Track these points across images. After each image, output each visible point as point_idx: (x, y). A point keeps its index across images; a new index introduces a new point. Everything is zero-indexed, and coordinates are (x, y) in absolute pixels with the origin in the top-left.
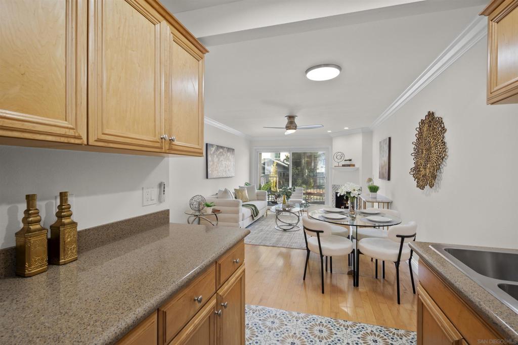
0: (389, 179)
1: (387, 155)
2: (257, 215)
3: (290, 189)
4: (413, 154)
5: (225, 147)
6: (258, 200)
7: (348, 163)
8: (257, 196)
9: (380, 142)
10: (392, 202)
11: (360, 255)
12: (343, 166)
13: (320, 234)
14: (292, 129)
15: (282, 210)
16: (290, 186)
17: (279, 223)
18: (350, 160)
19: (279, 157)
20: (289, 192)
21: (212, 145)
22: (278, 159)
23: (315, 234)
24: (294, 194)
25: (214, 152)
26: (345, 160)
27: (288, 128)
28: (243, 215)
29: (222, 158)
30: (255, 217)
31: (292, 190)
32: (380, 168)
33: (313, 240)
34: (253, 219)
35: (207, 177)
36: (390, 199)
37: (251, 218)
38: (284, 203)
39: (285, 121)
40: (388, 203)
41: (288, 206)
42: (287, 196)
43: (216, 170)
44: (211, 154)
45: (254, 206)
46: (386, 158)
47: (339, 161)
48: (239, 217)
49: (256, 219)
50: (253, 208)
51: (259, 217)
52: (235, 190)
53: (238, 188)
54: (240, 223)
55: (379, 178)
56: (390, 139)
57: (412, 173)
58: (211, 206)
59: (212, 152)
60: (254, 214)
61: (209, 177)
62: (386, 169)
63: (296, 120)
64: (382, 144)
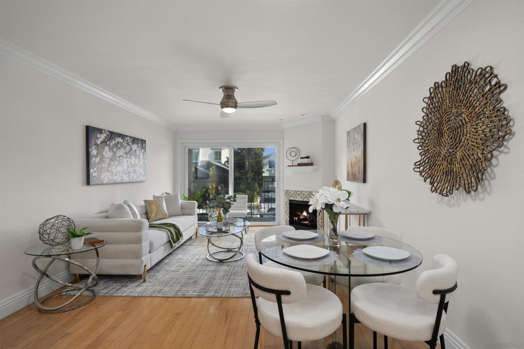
0: (364, 181)
1: (362, 147)
2: (178, 239)
3: (229, 198)
4: (417, 141)
5: (127, 136)
6: (183, 215)
7: (306, 161)
8: (182, 209)
9: (348, 132)
10: (370, 213)
11: (355, 324)
12: (299, 165)
13: (284, 298)
14: (231, 107)
15: (216, 231)
16: (231, 193)
17: (213, 249)
18: (308, 157)
19: (220, 159)
20: (227, 203)
21: (100, 131)
22: (218, 161)
23: (274, 296)
24: (234, 205)
25: (104, 142)
26: (302, 158)
27: (224, 105)
28: (151, 244)
29: (121, 152)
30: (175, 243)
31: (232, 199)
32: (348, 167)
33: (268, 307)
34: (172, 246)
35: (88, 183)
36: (366, 207)
37: (168, 245)
38: (219, 219)
39: (220, 95)
40: (364, 214)
41: (226, 224)
42: (224, 208)
43: (108, 171)
44: (96, 144)
45: (174, 226)
46: (359, 153)
47: (293, 159)
48: (141, 249)
49: (176, 245)
50: (172, 230)
51: (182, 241)
52: (145, 201)
53: (151, 198)
54: (143, 258)
55: (347, 180)
56: (365, 125)
57: (418, 170)
58: (82, 236)
59: (99, 142)
60: (173, 239)
61: (91, 184)
62: (359, 167)
63: (237, 95)
64: (351, 134)
